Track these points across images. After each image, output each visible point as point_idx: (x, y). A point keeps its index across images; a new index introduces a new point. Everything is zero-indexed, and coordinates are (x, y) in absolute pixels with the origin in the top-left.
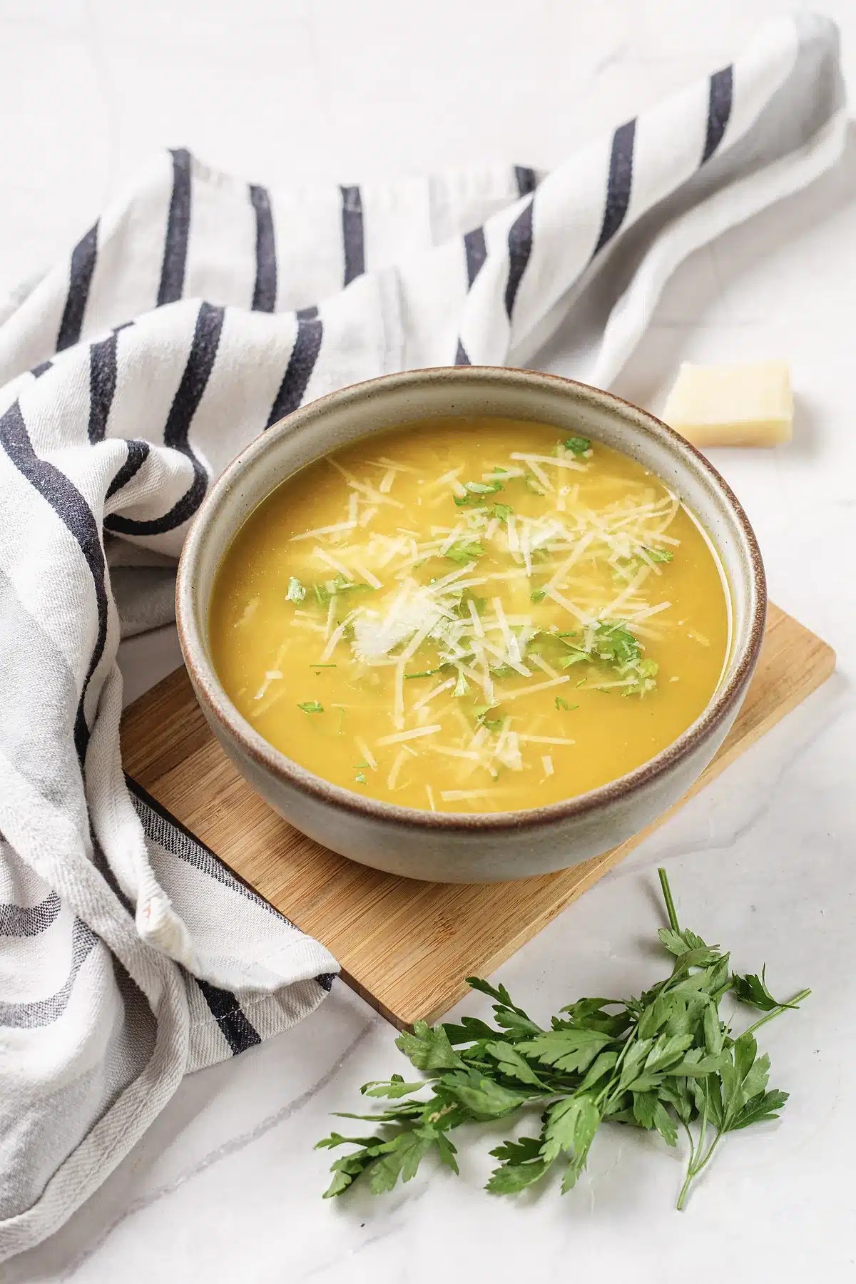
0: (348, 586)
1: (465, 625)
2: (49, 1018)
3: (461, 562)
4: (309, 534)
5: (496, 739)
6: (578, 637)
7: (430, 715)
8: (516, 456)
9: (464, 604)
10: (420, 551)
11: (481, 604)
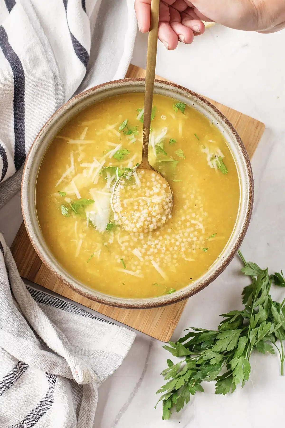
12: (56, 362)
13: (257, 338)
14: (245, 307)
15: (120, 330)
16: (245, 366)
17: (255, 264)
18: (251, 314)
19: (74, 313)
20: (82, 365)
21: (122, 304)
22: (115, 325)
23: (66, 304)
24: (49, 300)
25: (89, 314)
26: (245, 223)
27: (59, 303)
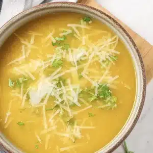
0: (26, 80)
1: (60, 90)
3: (57, 67)
4: (12, 62)
6: (93, 90)
8: (69, 25)
9: (59, 82)
10: (45, 64)
11: (64, 82)
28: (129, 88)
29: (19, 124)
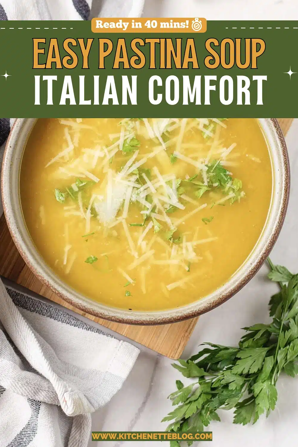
0: (83, 184)
1: (145, 189)
2: (31, 436)
3: (130, 153)
4: (53, 160)
5: (182, 248)
6: (199, 177)
7: (147, 244)
9: (141, 177)
10: (109, 152)
11: (148, 173)
12: (41, 386)
13: (286, 359)
14: (272, 321)
15: (119, 345)
16: (270, 392)
17: (283, 267)
18: (280, 329)
19: (64, 322)
20: (72, 392)
21: (124, 319)
22: (115, 338)
23: (55, 310)
24: (34, 306)
25: (83, 323)
26: (278, 222)
27: (46, 310)
28: (258, 160)
29: (88, 261)
